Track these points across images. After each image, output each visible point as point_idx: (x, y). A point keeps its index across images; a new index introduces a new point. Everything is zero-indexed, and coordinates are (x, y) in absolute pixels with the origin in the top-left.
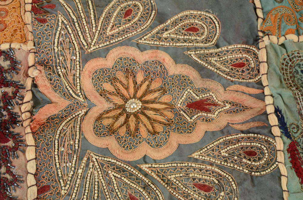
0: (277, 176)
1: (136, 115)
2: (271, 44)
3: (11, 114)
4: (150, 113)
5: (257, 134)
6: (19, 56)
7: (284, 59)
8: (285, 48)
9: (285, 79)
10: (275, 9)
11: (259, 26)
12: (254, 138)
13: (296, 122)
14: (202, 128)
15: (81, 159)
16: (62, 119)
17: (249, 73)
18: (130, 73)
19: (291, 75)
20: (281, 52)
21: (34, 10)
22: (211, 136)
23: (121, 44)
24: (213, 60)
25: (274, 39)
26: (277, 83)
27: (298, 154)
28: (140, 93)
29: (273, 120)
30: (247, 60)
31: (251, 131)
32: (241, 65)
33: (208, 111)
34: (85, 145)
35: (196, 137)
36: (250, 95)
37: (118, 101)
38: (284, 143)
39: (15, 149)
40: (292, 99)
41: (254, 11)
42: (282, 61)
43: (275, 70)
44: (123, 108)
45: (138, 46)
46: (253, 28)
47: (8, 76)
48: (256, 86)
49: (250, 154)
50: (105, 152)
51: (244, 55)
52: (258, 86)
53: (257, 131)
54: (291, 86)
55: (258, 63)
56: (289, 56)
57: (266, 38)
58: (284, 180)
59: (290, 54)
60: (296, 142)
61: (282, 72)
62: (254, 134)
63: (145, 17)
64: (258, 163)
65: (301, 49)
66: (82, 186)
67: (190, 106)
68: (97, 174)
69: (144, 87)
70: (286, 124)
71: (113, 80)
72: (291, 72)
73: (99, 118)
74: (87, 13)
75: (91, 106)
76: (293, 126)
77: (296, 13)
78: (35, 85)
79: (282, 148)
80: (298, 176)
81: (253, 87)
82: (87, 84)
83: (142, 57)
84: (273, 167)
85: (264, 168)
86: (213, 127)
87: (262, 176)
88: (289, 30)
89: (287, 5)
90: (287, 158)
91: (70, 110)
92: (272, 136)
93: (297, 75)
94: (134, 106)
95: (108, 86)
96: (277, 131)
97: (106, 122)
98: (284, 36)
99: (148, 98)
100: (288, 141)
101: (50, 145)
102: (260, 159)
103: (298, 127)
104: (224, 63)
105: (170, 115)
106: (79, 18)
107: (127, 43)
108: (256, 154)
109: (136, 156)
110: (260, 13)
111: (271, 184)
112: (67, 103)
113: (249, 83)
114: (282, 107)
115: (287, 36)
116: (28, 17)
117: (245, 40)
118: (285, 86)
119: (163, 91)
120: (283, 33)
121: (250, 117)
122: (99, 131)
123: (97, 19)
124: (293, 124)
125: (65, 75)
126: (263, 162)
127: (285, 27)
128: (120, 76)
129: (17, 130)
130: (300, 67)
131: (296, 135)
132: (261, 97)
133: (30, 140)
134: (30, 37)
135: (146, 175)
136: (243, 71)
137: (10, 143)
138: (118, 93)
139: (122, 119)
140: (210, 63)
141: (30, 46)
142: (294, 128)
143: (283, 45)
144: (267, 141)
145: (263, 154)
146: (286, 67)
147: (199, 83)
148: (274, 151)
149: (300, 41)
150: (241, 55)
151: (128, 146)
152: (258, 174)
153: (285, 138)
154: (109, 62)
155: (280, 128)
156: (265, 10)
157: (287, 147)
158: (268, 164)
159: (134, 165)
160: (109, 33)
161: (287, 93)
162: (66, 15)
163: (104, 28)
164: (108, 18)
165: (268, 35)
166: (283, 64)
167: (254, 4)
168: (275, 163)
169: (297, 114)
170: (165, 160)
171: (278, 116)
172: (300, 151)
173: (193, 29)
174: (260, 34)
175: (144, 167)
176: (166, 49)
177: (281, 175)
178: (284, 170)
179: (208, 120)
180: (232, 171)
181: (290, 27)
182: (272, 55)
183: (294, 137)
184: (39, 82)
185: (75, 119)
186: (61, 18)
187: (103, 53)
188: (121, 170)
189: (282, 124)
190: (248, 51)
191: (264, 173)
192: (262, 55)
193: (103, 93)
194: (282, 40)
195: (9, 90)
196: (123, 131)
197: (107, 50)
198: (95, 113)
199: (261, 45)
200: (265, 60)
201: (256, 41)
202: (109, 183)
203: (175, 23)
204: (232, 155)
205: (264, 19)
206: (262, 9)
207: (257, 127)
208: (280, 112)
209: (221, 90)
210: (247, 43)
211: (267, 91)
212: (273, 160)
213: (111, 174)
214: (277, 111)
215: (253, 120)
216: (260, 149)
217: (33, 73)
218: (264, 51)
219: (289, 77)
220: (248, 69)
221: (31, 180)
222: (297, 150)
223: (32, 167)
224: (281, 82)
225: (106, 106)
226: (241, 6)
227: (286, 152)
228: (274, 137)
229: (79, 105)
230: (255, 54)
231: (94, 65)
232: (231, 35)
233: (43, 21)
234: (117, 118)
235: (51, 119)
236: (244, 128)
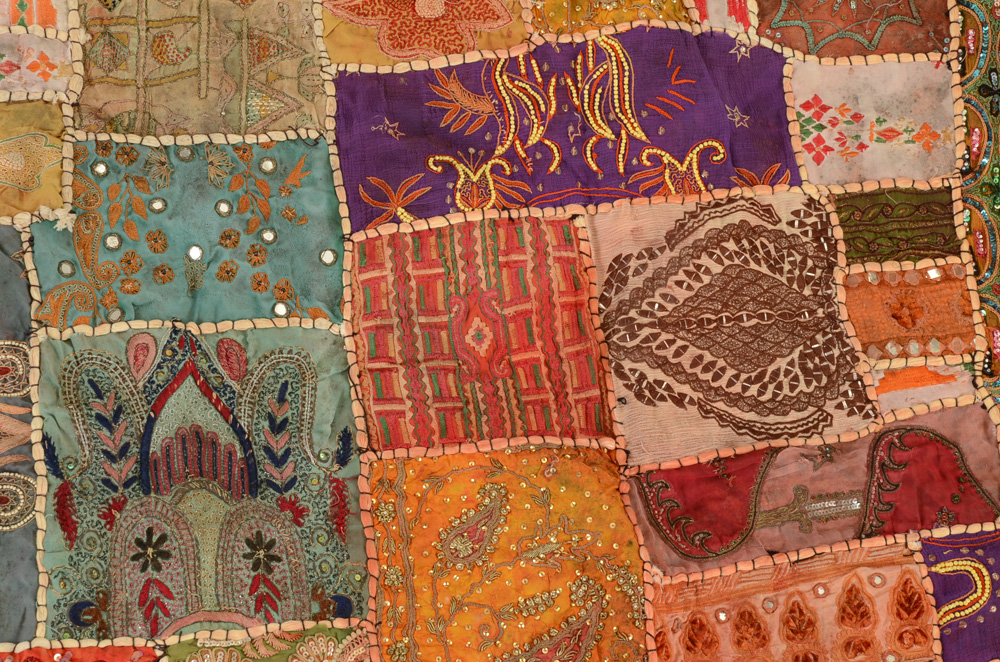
0: (33, 529)
2: (50, 339)
5: (15, 472)
7: (69, 362)
8: (72, 346)
9: (64, 393)
10: (59, 287)
11: (32, 313)
12: (9, 478)
13: (74, 455)
17: (14, 384)
19: (75, 386)
20: (65, 352)
25: (54, 332)
26: (49, 398)
27: (71, 499)
29: (38, 452)
30: (13, 364)
31: (6, 468)
36: (11, 416)
38: (49, 485)
40: (69, 422)
41: (26, 290)
42: (64, 365)
43: (49, 380)
46: (23, 317)
48: (20, 402)
49: (1, 501)
51: (8, 357)
52: (24, 402)
53: (13, 468)
54: (71, 402)
55: (28, 367)
56: (76, 358)
57: (41, 333)
58: (40, 535)
59: (78, 355)
60: (70, 482)
61: (63, 381)
62: (10, 472)
64: (9, 514)
65: (95, 347)
70: (56, 458)
72: (74, 382)
76: (69, 460)
77: (97, 292)
79: (45, 492)
80: (64, 529)
81: (16, 405)
84: (28, 518)
85: (15, 520)
87: (11, 531)
88: (81, 318)
89: (83, 279)
90: (49, 506)
92: (33, 475)
93: (82, 387)
96: (41, 468)
98: (71, 327)
100: (57, 482)
102: (12, 508)
103: (76, 461)
108: (8, 500)
110: (35, 294)
111: (22, 541)
113: (10, 398)
114: (54, 434)
115: (75, 328)
117: (11, 333)
118: (62, 401)
120: (70, 323)
121: (7, 448)
124: (69, 457)
126: (16, 511)
127: (74, 313)
130: (88, 375)
131: (71, 473)
132: (26, 419)
136: (5, 381)
142: (70, 463)
143: (69, 341)
144: (25, 482)
145: (17, 500)
146: (70, 375)
148: (32, 496)
149: (96, 334)
150: (3, 357)
152: (8, 528)
153: (52, 478)
155: (46, 463)
156: (45, 288)
157: (54, 490)
158: (22, 514)
161: (62, 414)
165: (46, 326)
166: (65, 369)
167: (28, 279)
168: (31, 512)
169: (76, 444)
171: (44, 447)
172: (74, 495)
174: (34, 325)
177: (37, 529)
178: (41, 522)
181: (83, 314)
182: (47, 357)
183: (68, 476)
189: (51, 458)
190: (16, 350)
191: (16, 526)
192: (34, 357)
194: (67, 333)
199: (33, 341)
200: (37, 365)
201: (28, 334)
205: (41, 303)
206: (40, 287)
207: (16, 463)
208: (49, 440)
210: (14, 338)
211: (36, 411)
212: (30, 508)
214: (46, 439)
215: (11, 452)
216: (14, 494)
218: (36, 351)
219: (71, 390)
220: (14, 377)
222: (70, 494)
224: (58, 396)
226: (5, 283)
227: (51, 497)
228: (36, 476)
230: (26, 355)
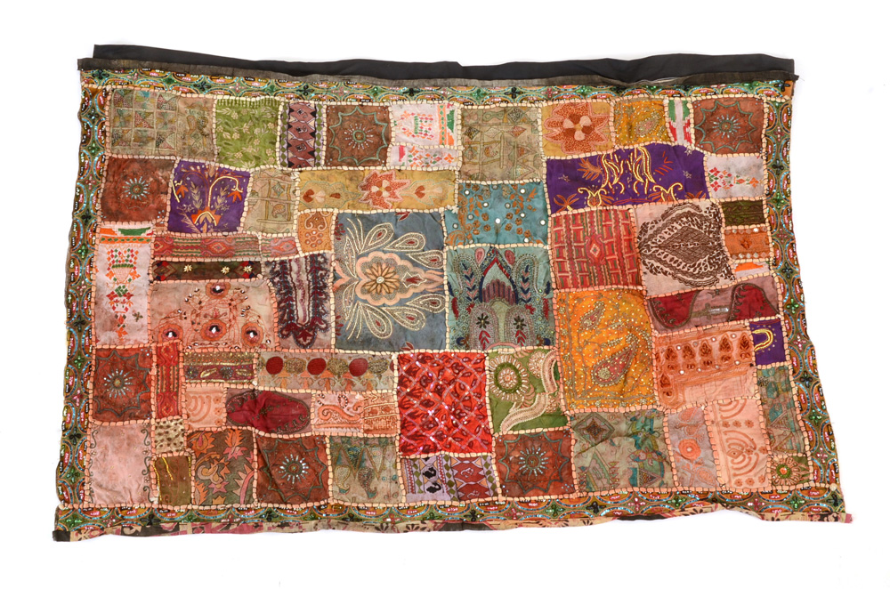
0: (444, 313)
1: (381, 284)
2: (450, 250)
3: (324, 283)
4: (388, 284)
5: (438, 294)
6: (328, 256)
7: (456, 258)
8: (457, 252)
9: (454, 268)
10: (453, 232)
11: (444, 241)
12: (437, 296)
14: (412, 291)
15: (354, 304)
16: (347, 286)
17: (438, 264)
18: (379, 264)
20: (455, 254)
21: (335, 233)
22: (416, 295)
23: (375, 250)
24: (420, 258)
25: (451, 247)
26: (450, 270)
28: (384, 274)
29: (446, 287)
30: (438, 258)
31: (436, 293)
32: (435, 260)
33: (416, 283)
34: (356, 298)
35: (408, 295)
36: (437, 275)
37: (373, 278)
38: (450, 298)
39: (326, 299)
40: (456, 277)
41: (442, 233)
43: (449, 263)
44: (375, 281)
45: (383, 251)
46: (441, 242)
47: (323, 266)
49: (434, 303)
50: (365, 301)
51: (437, 255)
52: (441, 271)
54: (457, 271)
55: (443, 259)
56: (458, 256)
57: (447, 247)
58: (447, 315)
60: (456, 298)
61: (454, 264)
63: (388, 237)
64: (437, 308)
65: (464, 252)
66: (355, 316)
67: (408, 280)
68: (362, 311)
69: (386, 271)
70: (452, 289)
71: (371, 268)
72: (458, 264)
73: (364, 286)
74: (360, 235)
75: (360, 280)
77: (465, 234)
78: (334, 270)
79: (448, 300)
80: (454, 313)
81: (439, 271)
82: (359, 269)
83: (385, 257)
84: (443, 309)
85: (439, 309)
86: (417, 291)
87: (437, 313)
88: (460, 243)
89: (461, 230)
90: (450, 305)
91: (350, 282)
92: (444, 295)
93: (460, 266)
94: (381, 280)
95: (368, 271)
96: (447, 293)
97: (367, 288)
99: (387, 276)
100: (452, 297)
101: (341, 298)
102: (438, 306)
103: (458, 291)
104: (426, 259)
105: (398, 284)
106: (356, 237)
107: (378, 249)
108: (437, 303)
109: (380, 303)
110: (445, 234)
111: (441, 317)
112: (349, 278)
113: (437, 269)
114: (451, 281)
115: (458, 246)
116: (332, 237)
117: (437, 247)
118: (454, 271)
119: (395, 273)
120: (456, 244)
122: (363, 292)
123: (364, 238)
124: (456, 289)
125: (349, 265)
127: (458, 241)
128: (375, 266)
129: (326, 290)
130: (462, 262)
132: (442, 276)
133: (332, 295)
134: (333, 247)
135: (384, 312)
136: (436, 263)
137: (324, 297)
138: (373, 274)
139: (374, 286)
140: (418, 260)
141: (333, 251)
142: (456, 291)
143: (456, 250)
144: (442, 297)
145: (439, 303)
146: (456, 262)
147: (412, 269)
148: (444, 302)
149: (465, 248)
150: (435, 255)
151: (376, 299)
154: (369, 259)
157: (451, 300)
158: (441, 308)
159: (378, 307)
160: (369, 245)
161: (454, 275)
162: (350, 236)
163: (367, 243)
164: (369, 237)
165: (449, 245)
166: (455, 260)
167: (443, 230)
169: (458, 285)
170: (394, 306)
171: (448, 286)
173: (411, 242)
174: (445, 245)
175: (383, 309)
176: (396, 253)
177: (446, 313)
178: (447, 311)
179: (415, 287)
180: (424, 311)
181: (461, 241)
182: (449, 256)
183: (456, 296)
184: (336, 269)
185: (352, 286)
186: (347, 238)
187: (366, 255)
188: (372, 310)
189: (450, 290)
190: (439, 253)
191: (439, 312)
192: (445, 255)
193: (366, 274)
194: (455, 248)
195: (323, 272)
196: (374, 292)
197: (368, 253)
198: (362, 283)
199: (445, 250)
200: (446, 258)
201: (443, 248)
202: (367, 315)
203: (401, 240)
204: (424, 303)
205: (447, 238)
206: (447, 232)
207: (439, 291)
208: (450, 284)
209: (423, 272)
210: (438, 249)
211: (445, 274)
212: (443, 306)
213: (368, 311)
214: (448, 283)
215: (437, 287)
216: (438, 301)
217: (334, 264)
219: (457, 267)
220: (438, 262)
221: (332, 313)
222: (456, 302)
223: (333, 307)
224: (452, 269)
225: (367, 280)
226: (436, 231)
227: (450, 302)
229: (355, 280)
230: (442, 255)
231: (362, 260)
232: (430, 245)
233: (339, 239)
234: (372, 286)
235: (341, 286)
236: (433, 291)
